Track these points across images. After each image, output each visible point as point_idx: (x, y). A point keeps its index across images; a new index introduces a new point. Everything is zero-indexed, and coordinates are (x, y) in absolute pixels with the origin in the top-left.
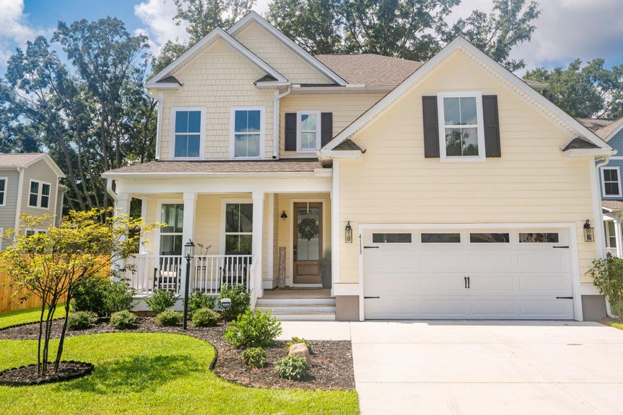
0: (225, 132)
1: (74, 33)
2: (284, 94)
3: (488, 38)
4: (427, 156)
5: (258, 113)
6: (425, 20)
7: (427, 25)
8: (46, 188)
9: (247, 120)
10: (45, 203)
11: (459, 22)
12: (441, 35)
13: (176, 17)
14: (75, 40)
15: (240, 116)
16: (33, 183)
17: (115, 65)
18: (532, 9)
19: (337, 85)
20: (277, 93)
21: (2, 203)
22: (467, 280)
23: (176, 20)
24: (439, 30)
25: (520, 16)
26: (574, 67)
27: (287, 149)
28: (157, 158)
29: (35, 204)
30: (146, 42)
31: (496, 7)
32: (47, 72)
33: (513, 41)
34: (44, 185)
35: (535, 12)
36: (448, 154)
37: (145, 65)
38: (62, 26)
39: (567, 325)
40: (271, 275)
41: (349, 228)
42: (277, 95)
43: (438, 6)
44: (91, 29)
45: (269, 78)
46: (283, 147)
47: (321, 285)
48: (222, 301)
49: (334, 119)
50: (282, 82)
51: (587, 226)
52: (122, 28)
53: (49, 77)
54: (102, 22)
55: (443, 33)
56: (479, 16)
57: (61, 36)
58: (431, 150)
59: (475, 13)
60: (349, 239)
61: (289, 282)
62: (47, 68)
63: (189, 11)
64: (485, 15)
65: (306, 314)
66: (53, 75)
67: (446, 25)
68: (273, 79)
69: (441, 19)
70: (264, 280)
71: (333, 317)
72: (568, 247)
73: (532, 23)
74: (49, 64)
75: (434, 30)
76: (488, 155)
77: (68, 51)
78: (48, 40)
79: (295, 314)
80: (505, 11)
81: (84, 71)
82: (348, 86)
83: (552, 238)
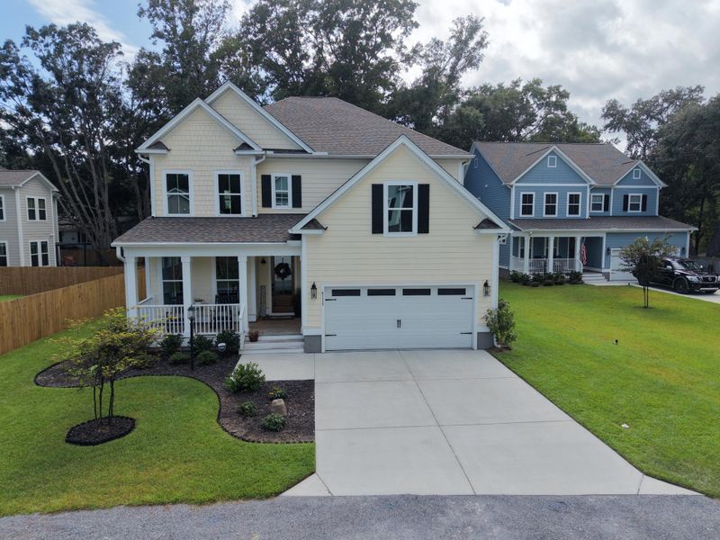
0: (210, 193)
1: (44, 38)
2: (259, 161)
3: (442, 66)
5: (238, 177)
6: (387, 41)
7: (388, 46)
8: (42, 202)
9: (229, 183)
10: (43, 216)
11: (417, 45)
12: (400, 57)
13: (153, 36)
14: (47, 45)
15: (222, 179)
16: (29, 199)
17: (91, 72)
18: (483, 39)
19: (304, 151)
20: (254, 159)
21: (2, 218)
22: (399, 322)
23: (153, 40)
24: (399, 50)
25: (472, 44)
26: (516, 84)
27: (264, 206)
28: (153, 215)
29: (34, 218)
30: (120, 50)
31: (452, 37)
32: (21, 79)
33: (463, 69)
34: (40, 200)
35: (485, 42)
36: (390, 231)
37: (121, 73)
38: (29, 30)
40: (254, 311)
41: (314, 287)
42: (254, 162)
43: (399, 28)
44: (61, 34)
45: (245, 146)
46: (260, 204)
47: (293, 314)
48: (219, 345)
49: (303, 181)
50: (258, 151)
51: (486, 285)
52: (93, 34)
53: (25, 86)
54: (71, 28)
55: (403, 55)
56: (438, 43)
57: (31, 41)
58: (377, 228)
59: (434, 40)
60: (314, 296)
61: (269, 312)
62: (21, 76)
63: (165, 31)
64: (442, 43)
66: (29, 84)
67: (405, 47)
68: (250, 148)
69: (401, 42)
70: (249, 315)
71: (302, 350)
72: (472, 299)
73: (482, 51)
74: (22, 71)
75: (394, 51)
76: (419, 231)
77: (41, 58)
78: (18, 46)
80: (459, 41)
81: (59, 77)
82: (314, 154)
83: (461, 291)
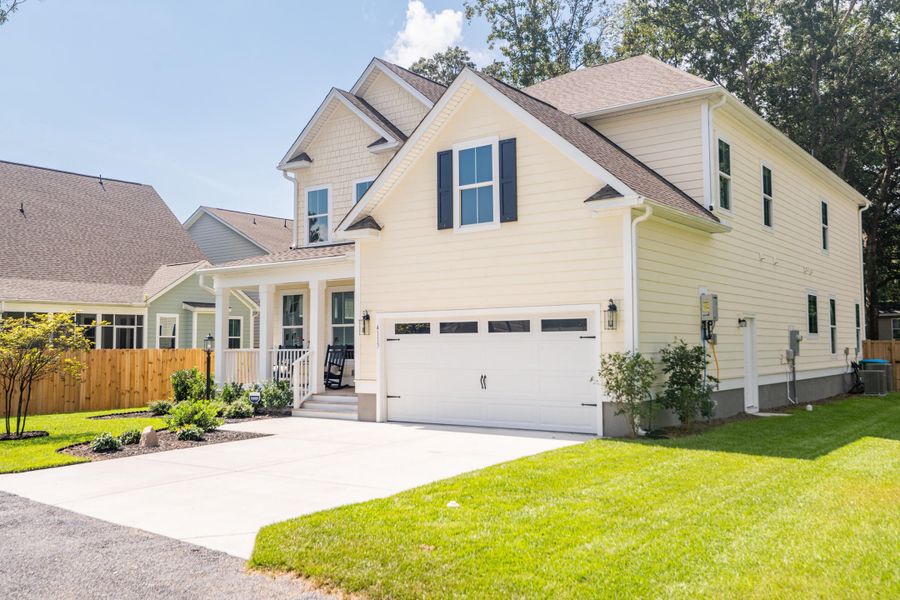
4: (440, 227)
22: (483, 378)
28: (293, 246)
36: (463, 222)
39: (554, 438)
41: (365, 318)
48: (251, 394)
50: (391, 144)
51: (613, 308)
58: (445, 221)
65: (331, 411)
68: (385, 141)
71: (355, 416)
72: (594, 337)
76: (503, 220)
79: (327, 411)
